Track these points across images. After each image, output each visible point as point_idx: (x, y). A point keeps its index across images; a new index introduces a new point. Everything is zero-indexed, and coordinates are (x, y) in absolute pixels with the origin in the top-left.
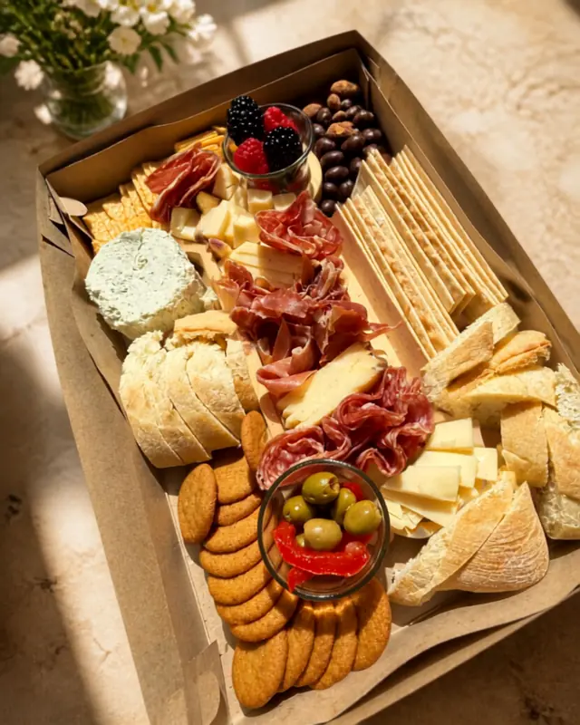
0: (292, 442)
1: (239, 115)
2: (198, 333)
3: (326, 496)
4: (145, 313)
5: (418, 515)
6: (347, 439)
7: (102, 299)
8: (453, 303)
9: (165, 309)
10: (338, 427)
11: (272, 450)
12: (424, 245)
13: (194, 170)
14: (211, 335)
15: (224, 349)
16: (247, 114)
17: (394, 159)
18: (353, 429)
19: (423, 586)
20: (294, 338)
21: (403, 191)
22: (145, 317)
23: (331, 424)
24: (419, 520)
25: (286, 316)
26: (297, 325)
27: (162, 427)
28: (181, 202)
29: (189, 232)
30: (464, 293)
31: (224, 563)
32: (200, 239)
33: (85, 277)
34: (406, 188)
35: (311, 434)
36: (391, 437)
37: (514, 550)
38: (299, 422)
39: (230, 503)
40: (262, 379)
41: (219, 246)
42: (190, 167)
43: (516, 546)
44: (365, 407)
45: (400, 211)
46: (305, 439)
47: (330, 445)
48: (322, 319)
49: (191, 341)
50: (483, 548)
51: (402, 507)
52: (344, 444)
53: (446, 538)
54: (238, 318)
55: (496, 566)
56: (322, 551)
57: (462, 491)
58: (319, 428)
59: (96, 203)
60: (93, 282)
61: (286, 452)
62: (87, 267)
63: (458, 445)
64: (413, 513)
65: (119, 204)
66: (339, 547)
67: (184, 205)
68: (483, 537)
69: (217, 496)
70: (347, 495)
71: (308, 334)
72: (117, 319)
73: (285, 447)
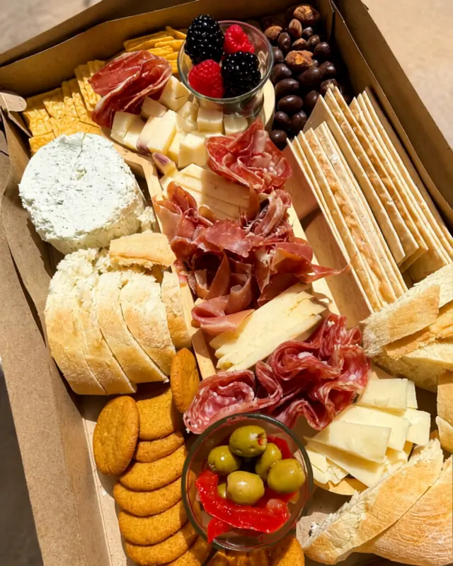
0: (223, 384)
2: (135, 262)
3: (253, 450)
4: (79, 230)
5: (342, 470)
6: (279, 389)
7: (36, 209)
8: (404, 255)
9: (102, 228)
10: (271, 375)
11: (201, 393)
12: (379, 191)
13: (143, 75)
14: (149, 265)
15: (159, 280)
17: (355, 98)
18: (286, 379)
19: (339, 546)
20: (233, 274)
21: (362, 133)
22: (80, 233)
23: (265, 370)
24: (342, 476)
26: (238, 262)
27: (88, 357)
28: (126, 107)
29: (132, 140)
30: (417, 246)
31: (140, 501)
32: (144, 152)
33: (19, 183)
34: (364, 130)
35: (243, 378)
36: (324, 391)
37: (435, 525)
38: (231, 365)
39: (151, 440)
40: (195, 316)
41: (163, 162)
42: (139, 72)
43: (438, 521)
44: (302, 355)
45: (358, 153)
46: (236, 383)
47: (262, 392)
48: (265, 258)
49: (125, 268)
50: (405, 517)
51: (327, 459)
52: (276, 393)
53: (368, 502)
54: (178, 248)
55: (415, 538)
56: (244, 505)
57: (390, 452)
58: (252, 373)
59: (36, 98)
60: (26, 189)
61: (215, 394)
62: (22, 170)
63: (391, 405)
64: (339, 467)
66: (261, 503)
67: (129, 111)
68: (405, 507)
69: (139, 432)
70: (273, 452)
71: (248, 271)
72: (50, 232)
73: (215, 389)
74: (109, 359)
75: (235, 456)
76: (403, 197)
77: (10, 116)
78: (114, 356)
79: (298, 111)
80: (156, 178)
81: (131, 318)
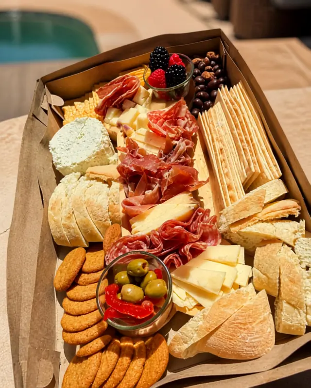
0: (131, 241)
1: (156, 56)
2: (97, 176)
3: (139, 271)
4: (74, 162)
5: (195, 301)
6: (161, 245)
7: (55, 152)
9: (84, 162)
10: (159, 237)
11: (118, 245)
13: (124, 86)
14: (105, 179)
15: (109, 186)
16: (160, 56)
18: (166, 239)
19: (186, 343)
20: (149, 184)
22: (74, 164)
23: (155, 235)
24: (195, 304)
25: (146, 171)
26: (152, 178)
28: (113, 104)
32: (119, 125)
33: (51, 140)
35: (143, 239)
36: (187, 247)
37: (245, 329)
38: (139, 232)
40: (124, 205)
41: (126, 128)
42: (121, 85)
43: (246, 327)
44: (177, 227)
46: (138, 241)
47: (151, 245)
48: (166, 174)
49: (93, 179)
51: (186, 293)
52: (159, 247)
54: (121, 169)
58: (148, 237)
60: (53, 143)
61: (126, 247)
62: (54, 133)
63: (227, 260)
64: (193, 298)
65: (83, 103)
66: (139, 303)
67: (115, 107)
69: (82, 266)
70: (151, 275)
71: (157, 183)
72: (59, 164)
73: (126, 244)
74: (74, 225)
75: (129, 276)
76: (253, 145)
77: (53, 107)
78: (76, 222)
79: (208, 100)
80: (123, 137)
81: (89, 204)
